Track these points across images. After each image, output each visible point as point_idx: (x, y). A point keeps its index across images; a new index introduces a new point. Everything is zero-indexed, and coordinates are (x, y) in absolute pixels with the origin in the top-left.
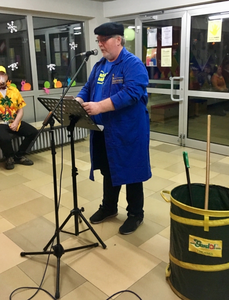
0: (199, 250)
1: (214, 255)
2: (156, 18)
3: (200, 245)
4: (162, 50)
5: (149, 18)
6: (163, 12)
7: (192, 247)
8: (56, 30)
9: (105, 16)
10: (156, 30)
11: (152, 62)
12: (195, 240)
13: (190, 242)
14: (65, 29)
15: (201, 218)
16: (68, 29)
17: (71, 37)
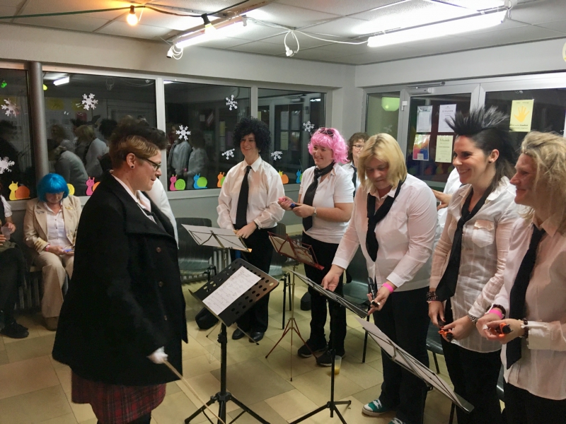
2: (432, 91)
4: (439, 137)
5: (422, 90)
6: (443, 83)
8: (285, 101)
9: (356, 86)
10: (430, 108)
11: (422, 155)
14: (298, 100)
16: (302, 100)
17: (305, 111)
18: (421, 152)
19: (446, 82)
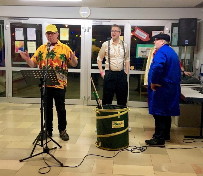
0: (117, 126)
1: (122, 127)
3: (117, 124)
4: (28, 42)
5: (18, 21)
6: (28, 19)
7: (114, 126)
10: (22, 29)
12: (114, 123)
13: (112, 124)
15: (117, 113)
18: (20, 49)
19: (29, 18)
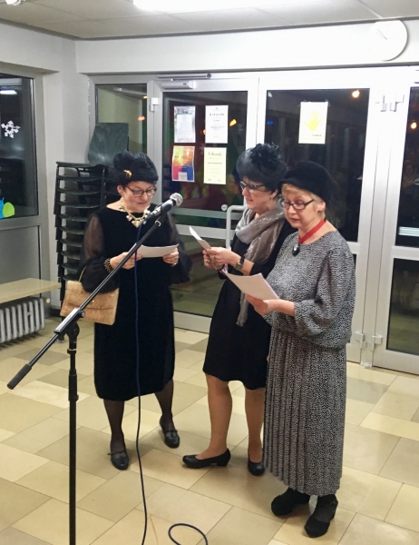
2: (194, 86)
6: (209, 76)
9: (78, 71)
11: (186, 174)
18: (183, 170)
19: (212, 74)
